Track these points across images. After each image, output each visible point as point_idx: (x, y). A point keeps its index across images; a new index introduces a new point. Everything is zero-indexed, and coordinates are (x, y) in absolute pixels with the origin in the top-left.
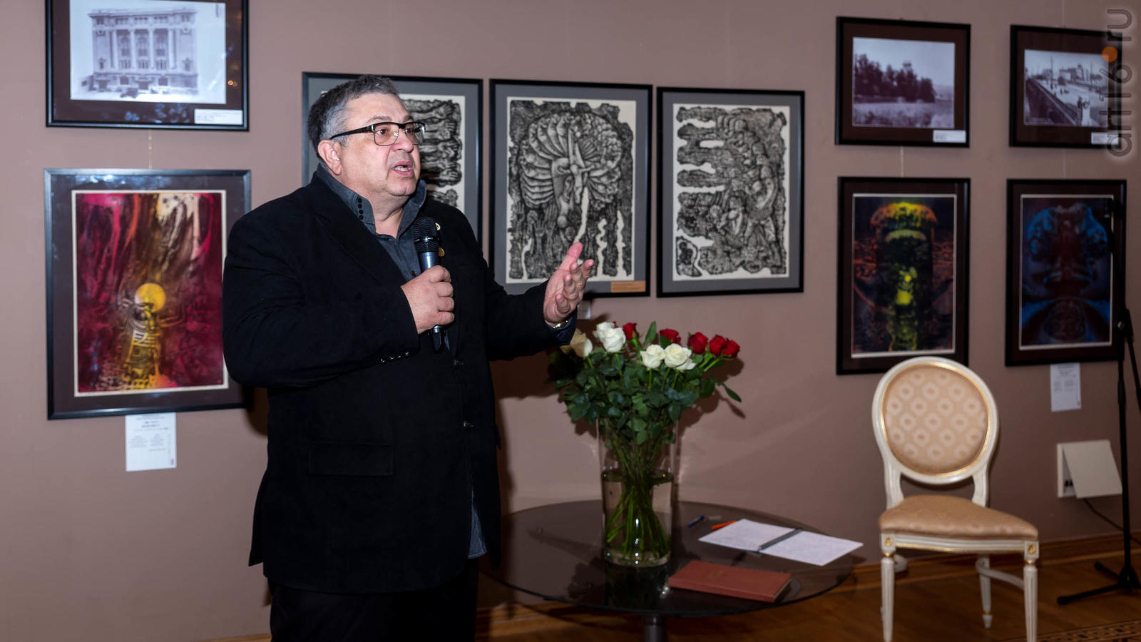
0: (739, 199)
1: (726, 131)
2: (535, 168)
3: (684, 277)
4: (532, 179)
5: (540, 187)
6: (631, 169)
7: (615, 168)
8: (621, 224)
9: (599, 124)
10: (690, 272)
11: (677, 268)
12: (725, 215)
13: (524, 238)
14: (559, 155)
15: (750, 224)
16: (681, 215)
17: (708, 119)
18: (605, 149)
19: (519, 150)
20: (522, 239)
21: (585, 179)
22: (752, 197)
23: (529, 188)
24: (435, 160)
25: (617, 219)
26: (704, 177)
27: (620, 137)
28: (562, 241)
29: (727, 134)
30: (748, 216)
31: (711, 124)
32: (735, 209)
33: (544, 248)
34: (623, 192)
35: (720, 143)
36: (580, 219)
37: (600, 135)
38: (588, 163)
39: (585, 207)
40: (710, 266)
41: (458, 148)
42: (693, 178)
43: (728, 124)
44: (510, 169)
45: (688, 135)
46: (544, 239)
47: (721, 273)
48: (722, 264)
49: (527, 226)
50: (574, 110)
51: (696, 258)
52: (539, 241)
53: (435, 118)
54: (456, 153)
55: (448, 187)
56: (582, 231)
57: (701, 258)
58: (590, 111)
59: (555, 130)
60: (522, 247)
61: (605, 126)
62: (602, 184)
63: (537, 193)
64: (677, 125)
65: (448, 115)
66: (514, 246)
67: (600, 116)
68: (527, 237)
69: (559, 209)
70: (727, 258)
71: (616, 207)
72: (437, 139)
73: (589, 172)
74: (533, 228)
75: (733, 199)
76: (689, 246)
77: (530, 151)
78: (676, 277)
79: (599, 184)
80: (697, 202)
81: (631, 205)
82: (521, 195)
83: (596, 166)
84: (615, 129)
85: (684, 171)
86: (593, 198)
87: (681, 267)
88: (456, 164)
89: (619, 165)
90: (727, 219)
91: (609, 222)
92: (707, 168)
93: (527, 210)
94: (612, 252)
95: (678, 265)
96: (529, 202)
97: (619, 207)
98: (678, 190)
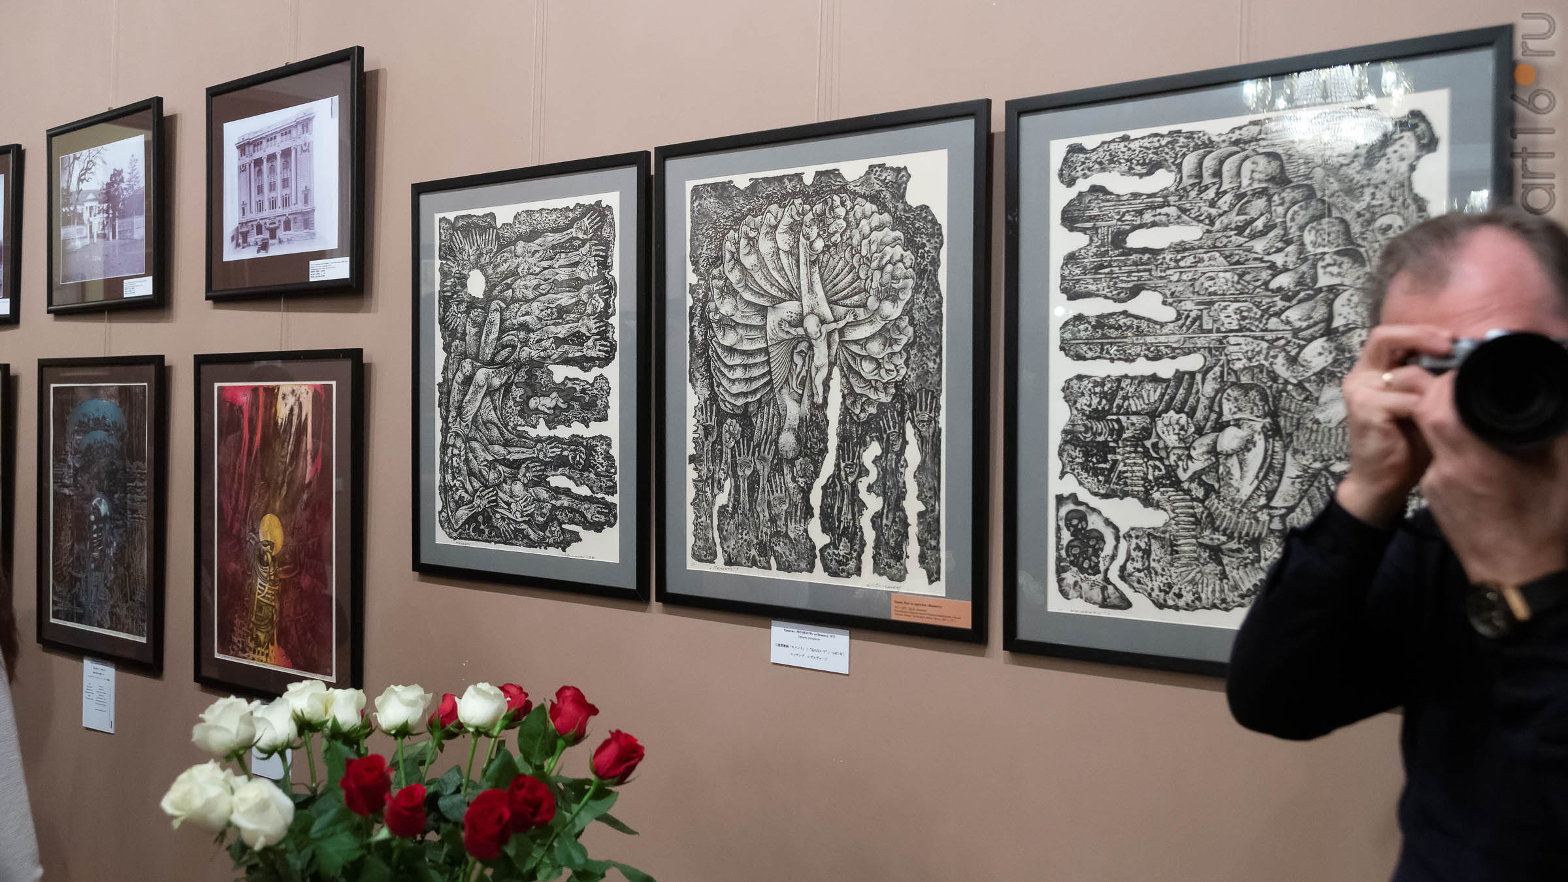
0: (1253, 394)
1: (1211, 194)
2: (735, 326)
3: (1077, 607)
4: (731, 350)
5: (745, 367)
6: (938, 319)
7: (900, 318)
8: (913, 455)
9: (865, 217)
10: (1096, 594)
11: (1060, 581)
12: (1207, 440)
13: (716, 476)
14: (782, 295)
15: (1292, 471)
16: (1071, 437)
17: (1152, 168)
18: (877, 274)
19: (708, 289)
20: (712, 477)
21: (835, 347)
22: (1300, 385)
23: (725, 371)
24: (578, 321)
25: (905, 442)
26: (1139, 333)
27: (910, 243)
28: (787, 489)
29: (1212, 204)
30: (1286, 448)
31: (1162, 180)
32: (1238, 424)
33: (752, 501)
34: (918, 377)
35: (1191, 233)
36: (825, 441)
37: (865, 242)
38: (841, 310)
39: (833, 413)
40: (1158, 582)
41: (609, 293)
42: (1104, 336)
43: (1217, 174)
44: (692, 331)
45: (1090, 219)
46: (754, 481)
47: (1189, 607)
48: (1192, 582)
49: (721, 451)
50: (811, 190)
51: (1113, 557)
52: (744, 485)
53: (577, 238)
54: (607, 306)
55: (596, 371)
56: (828, 467)
57: (1129, 558)
58: (843, 189)
59: (774, 239)
60: (714, 497)
61: (876, 220)
62: (872, 359)
63: (739, 380)
64: (1060, 196)
65: (595, 231)
66: (699, 492)
67: (864, 196)
68: (722, 475)
69: (781, 417)
70: (1211, 567)
71: (901, 413)
72: (578, 279)
73: (841, 332)
74: (733, 456)
75: (1233, 393)
76: (1094, 522)
77: (728, 290)
78: (1056, 604)
79: (863, 357)
80: (1118, 401)
81: (938, 408)
82: (711, 385)
83: (855, 316)
84: (898, 223)
85: (1079, 318)
86: (852, 392)
87: (1070, 577)
88: (607, 325)
89: (907, 311)
90: (1213, 451)
91: (886, 451)
92: (1148, 305)
93: (722, 417)
94: (894, 521)
95: (1060, 570)
96: (724, 401)
97: (908, 414)
98: (1061, 368)
